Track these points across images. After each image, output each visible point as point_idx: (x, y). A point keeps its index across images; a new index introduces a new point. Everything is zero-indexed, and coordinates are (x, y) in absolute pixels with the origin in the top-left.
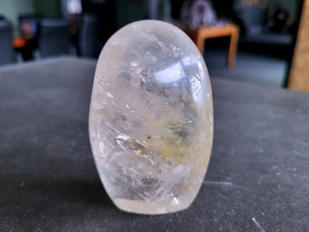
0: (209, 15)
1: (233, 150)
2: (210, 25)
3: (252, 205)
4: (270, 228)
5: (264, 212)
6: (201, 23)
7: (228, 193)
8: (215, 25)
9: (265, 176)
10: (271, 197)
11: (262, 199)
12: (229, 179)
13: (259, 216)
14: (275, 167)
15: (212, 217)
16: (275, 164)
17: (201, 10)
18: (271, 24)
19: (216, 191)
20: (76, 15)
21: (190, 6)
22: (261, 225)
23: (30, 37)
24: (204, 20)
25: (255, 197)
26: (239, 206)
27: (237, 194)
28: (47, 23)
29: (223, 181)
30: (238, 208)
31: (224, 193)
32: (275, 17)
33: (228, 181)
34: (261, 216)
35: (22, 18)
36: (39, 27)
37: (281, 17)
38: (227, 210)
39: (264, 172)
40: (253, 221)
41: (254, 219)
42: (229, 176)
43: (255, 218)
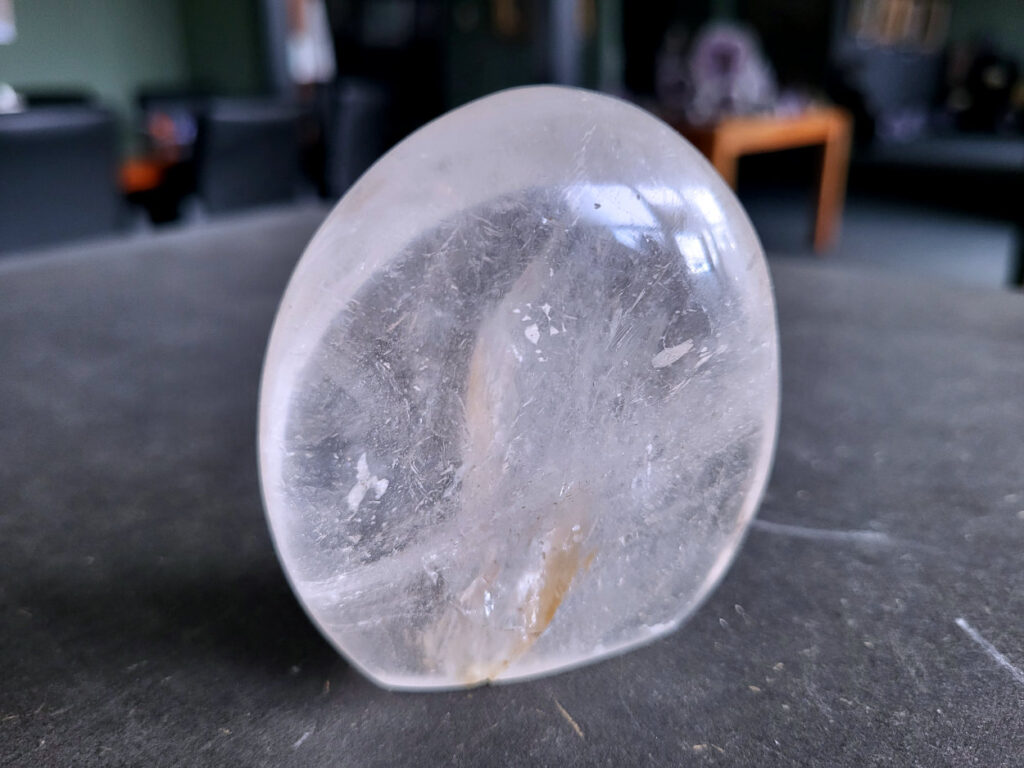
0: (751, 78)
1: (877, 454)
2: (757, 110)
3: (953, 588)
4: (1011, 643)
5: (988, 604)
6: (726, 104)
7: (877, 560)
8: (771, 110)
9: (984, 519)
10: (1005, 571)
11: (981, 574)
12: (874, 524)
13: (974, 614)
14: (1011, 498)
15: (838, 615)
16: (1010, 491)
17: (725, 62)
18: (959, 102)
19: (840, 553)
20: (316, 87)
21: (686, 51)
22: (985, 636)
23: (172, 157)
24: (735, 95)
25: (959, 569)
26: (914, 590)
27: (903, 562)
28: (230, 113)
29: (858, 528)
30: (909, 595)
31: (865, 559)
32: (974, 80)
33: (874, 530)
34: (983, 615)
35: (147, 99)
36: (204, 127)
37: (995, 78)
38: (882, 599)
39: (978, 510)
40: (958, 627)
41: (961, 622)
42: (874, 517)
43: (965, 619)
